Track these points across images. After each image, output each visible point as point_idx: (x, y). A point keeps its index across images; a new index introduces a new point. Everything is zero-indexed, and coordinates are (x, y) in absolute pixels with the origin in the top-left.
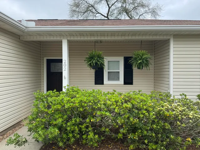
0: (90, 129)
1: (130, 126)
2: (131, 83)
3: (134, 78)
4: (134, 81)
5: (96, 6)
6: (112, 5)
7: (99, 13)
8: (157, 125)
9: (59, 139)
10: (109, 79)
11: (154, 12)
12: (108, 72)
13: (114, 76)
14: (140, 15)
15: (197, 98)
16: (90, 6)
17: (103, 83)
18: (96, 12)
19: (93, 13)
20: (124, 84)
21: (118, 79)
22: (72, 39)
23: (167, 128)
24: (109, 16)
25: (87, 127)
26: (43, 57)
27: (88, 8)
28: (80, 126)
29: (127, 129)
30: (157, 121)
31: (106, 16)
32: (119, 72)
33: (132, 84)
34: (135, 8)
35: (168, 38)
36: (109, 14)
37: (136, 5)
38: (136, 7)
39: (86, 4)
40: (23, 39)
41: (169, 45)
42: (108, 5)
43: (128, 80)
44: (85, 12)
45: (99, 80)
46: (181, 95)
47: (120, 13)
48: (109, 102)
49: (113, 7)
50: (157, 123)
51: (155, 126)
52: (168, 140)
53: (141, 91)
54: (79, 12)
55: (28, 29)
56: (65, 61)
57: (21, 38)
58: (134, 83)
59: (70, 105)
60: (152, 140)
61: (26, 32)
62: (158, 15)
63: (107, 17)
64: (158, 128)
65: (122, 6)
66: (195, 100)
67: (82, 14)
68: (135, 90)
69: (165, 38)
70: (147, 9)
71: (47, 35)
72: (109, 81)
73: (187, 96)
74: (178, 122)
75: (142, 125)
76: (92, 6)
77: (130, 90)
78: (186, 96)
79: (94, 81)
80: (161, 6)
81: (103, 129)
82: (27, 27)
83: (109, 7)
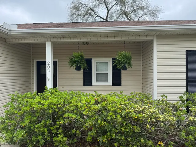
0: (60, 131)
1: (99, 128)
2: (120, 84)
3: (122, 80)
4: (122, 82)
5: (95, 9)
6: (111, 8)
7: (98, 16)
8: (125, 128)
9: (28, 141)
10: (97, 80)
11: (153, 14)
12: (97, 74)
13: (102, 77)
14: (140, 17)
15: (179, 100)
16: (90, 9)
17: (91, 85)
18: (95, 15)
19: (92, 16)
20: (113, 86)
21: (106, 80)
22: (56, 40)
23: (136, 131)
24: (108, 19)
25: (58, 129)
26: (33, 60)
27: (87, 11)
28: (51, 128)
29: (96, 131)
30: (126, 124)
31: (105, 18)
32: (107, 73)
33: (121, 86)
34: (134, 11)
35: (152, 38)
36: (108, 17)
37: (135, 7)
38: (135, 9)
39: (85, 7)
40: (9, 42)
42: (107, 8)
43: (117, 82)
44: (85, 15)
45: (88, 82)
46: (162, 96)
47: (120, 16)
48: (79, 104)
49: (112, 10)
50: (126, 126)
51: (123, 129)
52: (138, 144)
53: (122, 92)
54: (78, 15)
55: (11, 32)
56: (49, 62)
57: (7, 41)
58: (122, 84)
59: (39, 107)
60: (122, 143)
61: (10, 35)
62: (157, 16)
63: (106, 20)
64: (126, 131)
65: (121, 9)
66: (172, 101)
67: (82, 17)
68: (115, 92)
69: (148, 38)
70: (146, 11)
71: (32, 38)
72: (97, 83)
73: (168, 98)
74: (148, 125)
75: (110, 128)
76: (92, 10)
77: (111, 92)
78: (166, 97)
79: (83, 82)
80: (160, 8)
81: (73, 131)
82: (9, 30)
83: (108, 9)
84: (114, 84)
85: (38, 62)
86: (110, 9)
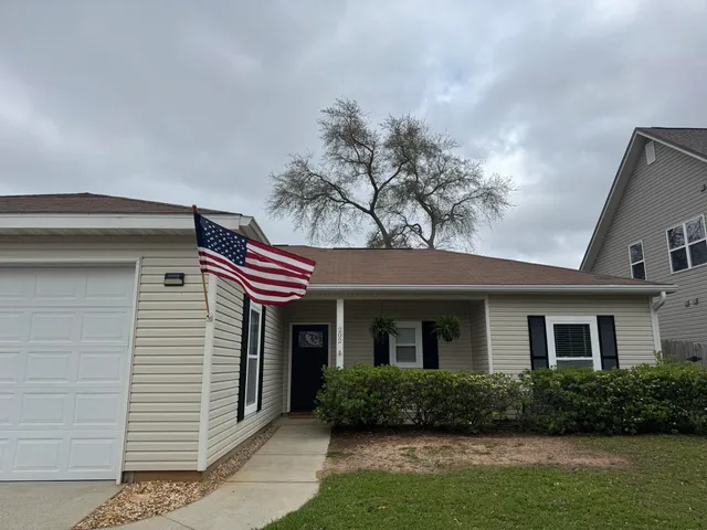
2: (435, 366)
3: (440, 358)
4: (440, 362)
5: (343, 186)
6: (384, 185)
7: (349, 202)
10: (398, 359)
12: (397, 347)
13: (406, 354)
16: (331, 186)
18: (342, 200)
19: (334, 201)
20: (424, 368)
21: (414, 359)
26: (288, 322)
31: (368, 208)
32: (415, 347)
33: (438, 368)
35: (482, 299)
36: (376, 206)
41: (484, 308)
42: (374, 185)
43: (431, 361)
56: (340, 329)
58: (440, 366)
63: (371, 211)
69: (479, 298)
72: (398, 362)
79: (373, 362)
83: (376, 188)
84: (426, 366)
85: (294, 326)
86: (382, 187)
